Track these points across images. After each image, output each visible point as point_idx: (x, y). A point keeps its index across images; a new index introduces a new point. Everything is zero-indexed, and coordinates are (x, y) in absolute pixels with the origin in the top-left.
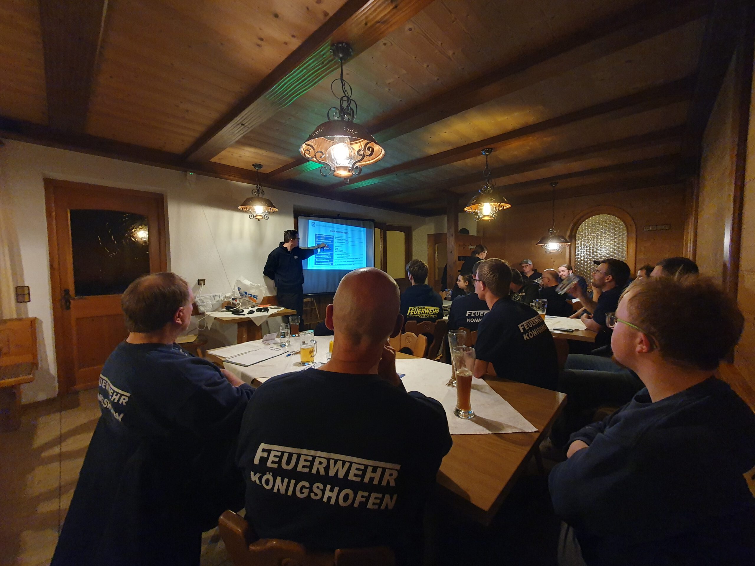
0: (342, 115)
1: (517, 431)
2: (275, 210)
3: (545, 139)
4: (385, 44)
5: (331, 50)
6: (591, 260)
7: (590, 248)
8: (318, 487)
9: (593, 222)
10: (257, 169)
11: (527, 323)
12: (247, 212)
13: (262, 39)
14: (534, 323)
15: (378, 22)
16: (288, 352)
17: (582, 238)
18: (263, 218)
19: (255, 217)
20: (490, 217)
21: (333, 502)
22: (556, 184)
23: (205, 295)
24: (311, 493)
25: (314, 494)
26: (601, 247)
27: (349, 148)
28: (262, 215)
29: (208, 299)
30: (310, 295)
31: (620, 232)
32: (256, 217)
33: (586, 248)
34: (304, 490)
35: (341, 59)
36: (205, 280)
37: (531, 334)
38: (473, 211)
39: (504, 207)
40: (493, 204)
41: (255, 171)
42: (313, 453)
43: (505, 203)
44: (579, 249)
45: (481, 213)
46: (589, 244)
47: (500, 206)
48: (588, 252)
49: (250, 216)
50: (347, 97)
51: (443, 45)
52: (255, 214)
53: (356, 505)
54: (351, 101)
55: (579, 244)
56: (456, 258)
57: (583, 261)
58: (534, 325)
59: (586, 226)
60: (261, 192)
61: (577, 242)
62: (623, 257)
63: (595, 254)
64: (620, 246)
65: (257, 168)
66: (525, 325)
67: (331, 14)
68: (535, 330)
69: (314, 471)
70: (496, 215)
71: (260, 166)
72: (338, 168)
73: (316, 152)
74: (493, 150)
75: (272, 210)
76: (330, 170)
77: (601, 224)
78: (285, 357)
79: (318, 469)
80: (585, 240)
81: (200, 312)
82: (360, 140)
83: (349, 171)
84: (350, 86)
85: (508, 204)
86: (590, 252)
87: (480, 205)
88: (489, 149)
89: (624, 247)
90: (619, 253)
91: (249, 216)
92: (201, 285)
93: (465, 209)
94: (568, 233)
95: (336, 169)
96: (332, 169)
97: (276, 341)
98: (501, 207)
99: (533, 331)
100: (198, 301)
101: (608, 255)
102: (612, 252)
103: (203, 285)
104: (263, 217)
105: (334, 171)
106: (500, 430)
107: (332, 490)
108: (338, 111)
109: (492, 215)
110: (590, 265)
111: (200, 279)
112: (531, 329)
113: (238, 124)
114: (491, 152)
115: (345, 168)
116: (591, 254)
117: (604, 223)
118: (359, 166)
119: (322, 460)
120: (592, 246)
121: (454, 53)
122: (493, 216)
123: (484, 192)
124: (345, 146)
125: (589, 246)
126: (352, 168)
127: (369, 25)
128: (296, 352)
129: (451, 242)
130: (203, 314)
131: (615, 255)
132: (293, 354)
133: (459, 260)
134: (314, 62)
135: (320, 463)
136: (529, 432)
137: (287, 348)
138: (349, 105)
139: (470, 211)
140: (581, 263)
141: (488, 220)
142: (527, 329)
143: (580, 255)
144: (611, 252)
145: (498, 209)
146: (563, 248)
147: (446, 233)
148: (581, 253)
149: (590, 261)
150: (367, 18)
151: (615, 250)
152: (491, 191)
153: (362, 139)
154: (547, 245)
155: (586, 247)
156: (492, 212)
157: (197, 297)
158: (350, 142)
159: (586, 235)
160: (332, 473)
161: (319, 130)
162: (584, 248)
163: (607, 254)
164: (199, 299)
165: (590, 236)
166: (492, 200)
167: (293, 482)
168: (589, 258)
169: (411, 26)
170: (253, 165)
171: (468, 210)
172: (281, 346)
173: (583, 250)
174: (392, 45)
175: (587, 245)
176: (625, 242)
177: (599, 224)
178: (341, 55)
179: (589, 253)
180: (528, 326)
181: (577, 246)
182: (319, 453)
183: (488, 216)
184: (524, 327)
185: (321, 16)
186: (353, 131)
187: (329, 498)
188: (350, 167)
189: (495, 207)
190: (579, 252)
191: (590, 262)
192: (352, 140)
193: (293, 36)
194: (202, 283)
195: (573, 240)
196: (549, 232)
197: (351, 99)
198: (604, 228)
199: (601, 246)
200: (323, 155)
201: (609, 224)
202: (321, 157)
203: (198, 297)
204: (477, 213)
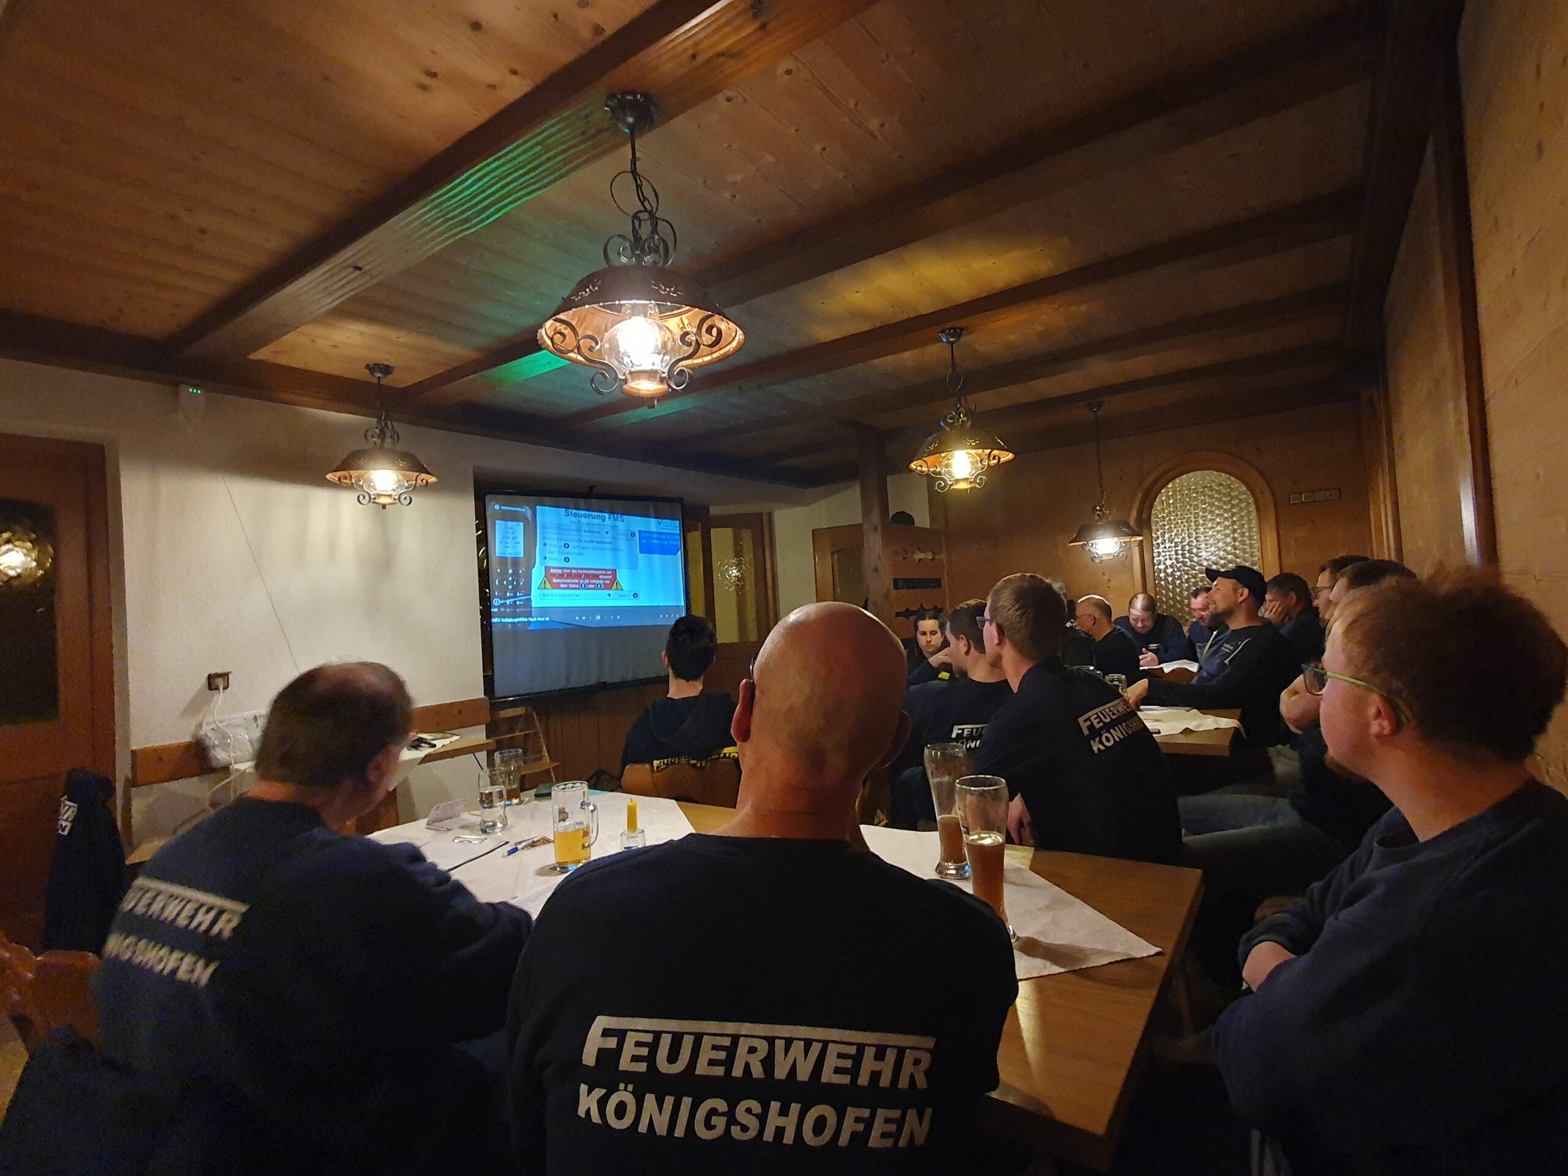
0: (638, 252)
1: (1119, 959)
2: (429, 481)
3: (1073, 308)
4: (729, 100)
5: (607, 107)
6: (1188, 574)
7: (1183, 547)
8: (749, 1111)
9: (1184, 488)
10: (379, 378)
11: (1097, 714)
12: (351, 487)
13: (434, 75)
14: (1114, 714)
15: (721, 54)
16: (507, 843)
17: (1164, 525)
18: (397, 501)
19: (374, 499)
20: (971, 483)
21: (789, 1138)
22: (1100, 406)
23: (227, 717)
24: (732, 1127)
25: (739, 1127)
26: (1206, 544)
27: (660, 327)
28: (394, 494)
29: (239, 726)
30: (511, 699)
31: (1241, 509)
32: (377, 501)
33: (1175, 547)
34: (715, 1120)
35: (631, 127)
36: (230, 675)
37: (1108, 740)
38: (931, 470)
39: (999, 459)
40: (973, 452)
41: (370, 384)
42: (731, 1027)
43: (1001, 449)
44: (1161, 550)
45: (949, 473)
46: (1181, 537)
47: (991, 458)
48: (1180, 557)
49: (361, 497)
50: (650, 213)
51: (858, 107)
52: (375, 492)
53: (843, 1141)
54: (659, 222)
55: (1158, 538)
56: (887, 582)
57: (1171, 576)
58: (1114, 717)
59: (1168, 498)
60: (388, 434)
61: (1153, 535)
62: (1253, 564)
63: (1195, 559)
64: (1245, 539)
65: (379, 375)
66: (1092, 718)
67: (609, 31)
68: (1116, 728)
69: (738, 1072)
70: (984, 477)
71: (387, 370)
72: (634, 375)
73: (579, 338)
74: (963, 332)
75: (422, 481)
76: (616, 378)
77: (1202, 492)
78: (503, 857)
79: (747, 1065)
80: (1170, 530)
81: (214, 764)
82: (680, 308)
83: (662, 380)
84: (653, 188)
85: (1007, 451)
86: (1183, 555)
87: (943, 455)
88: (955, 329)
89: (1253, 542)
90: (1246, 555)
91: (359, 497)
92: (217, 689)
93: (913, 466)
94: (1134, 514)
95: (629, 377)
96: (620, 376)
97: (463, 819)
98: (994, 458)
99: (1112, 730)
100: (210, 735)
101: (1223, 562)
102: (1231, 554)
103: (224, 688)
104: (395, 499)
105: (625, 381)
106: (1082, 961)
107: (784, 1112)
108: (627, 245)
109: (976, 478)
110: (1186, 585)
111: (213, 672)
112: (1108, 727)
113: (346, 268)
114: (960, 336)
115: (651, 374)
116: (1187, 560)
117: (1206, 489)
118: (686, 370)
119: (756, 1043)
120: (1187, 541)
121: (882, 125)
122: (978, 481)
123: (951, 425)
124: (650, 324)
125: (1181, 542)
126: (668, 375)
127: (700, 59)
128: (531, 841)
129: (874, 546)
130: (226, 769)
131: (1238, 560)
132: (523, 848)
133: (896, 587)
134: (559, 131)
135: (752, 1050)
136: (1143, 958)
137: (499, 835)
138: (654, 230)
139: (924, 469)
140: (1168, 582)
141: (966, 490)
142: (1097, 726)
143: (1164, 564)
144: (1228, 554)
145: (986, 463)
146: (1127, 546)
147: (862, 524)
148: (1166, 559)
149: (1186, 577)
150: (696, 44)
151: (1235, 548)
152: (969, 424)
153: (686, 305)
154: (1092, 544)
155: (1173, 545)
156: (974, 472)
157: (204, 724)
158: (661, 313)
159: (1172, 518)
160: (781, 1073)
161: (591, 287)
162: (1170, 547)
163: (1221, 558)
164: (213, 729)
165: (1180, 519)
166: (974, 444)
167: (687, 1102)
168: (1184, 570)
169: (791, 66)
170: (367, 367)
171: (919, 468)
172: (484, 831)
173: (1169, 551)
174: (745, 101)
175: (1176, 540)
176: (1254, 530)
177: (1197, 493)
178: (630, 120)
179: (1181, 560)
180: (1101, 721)
181: (1154, 543)
182: (746, 1028)
183: (966, 479)
184: (1092, 724)
185: (585, 33)
186: (672, 289)
187: (780, 1131)
188: (664, 373)
189: (979, 459)
190: (1161, 558)
191: (1186, 579)
192: (662, 309)
193: (514, 72)
194: (220, 683)
195: (1145, 531)
196: (1094, 513)
197: (657, 215)
198: (1208, 500)
199: (1206, 540)
200: (597, 344)
201: (1217, 491)
202: (591, 349)
203: (207, 723)
204: (940, 473)
